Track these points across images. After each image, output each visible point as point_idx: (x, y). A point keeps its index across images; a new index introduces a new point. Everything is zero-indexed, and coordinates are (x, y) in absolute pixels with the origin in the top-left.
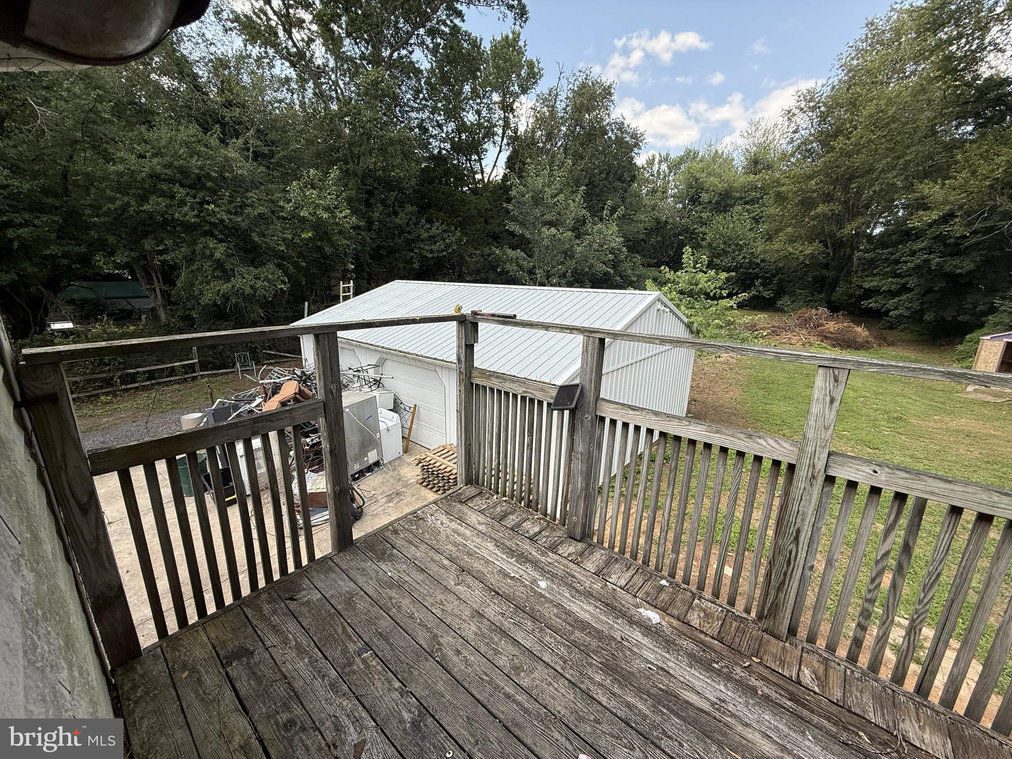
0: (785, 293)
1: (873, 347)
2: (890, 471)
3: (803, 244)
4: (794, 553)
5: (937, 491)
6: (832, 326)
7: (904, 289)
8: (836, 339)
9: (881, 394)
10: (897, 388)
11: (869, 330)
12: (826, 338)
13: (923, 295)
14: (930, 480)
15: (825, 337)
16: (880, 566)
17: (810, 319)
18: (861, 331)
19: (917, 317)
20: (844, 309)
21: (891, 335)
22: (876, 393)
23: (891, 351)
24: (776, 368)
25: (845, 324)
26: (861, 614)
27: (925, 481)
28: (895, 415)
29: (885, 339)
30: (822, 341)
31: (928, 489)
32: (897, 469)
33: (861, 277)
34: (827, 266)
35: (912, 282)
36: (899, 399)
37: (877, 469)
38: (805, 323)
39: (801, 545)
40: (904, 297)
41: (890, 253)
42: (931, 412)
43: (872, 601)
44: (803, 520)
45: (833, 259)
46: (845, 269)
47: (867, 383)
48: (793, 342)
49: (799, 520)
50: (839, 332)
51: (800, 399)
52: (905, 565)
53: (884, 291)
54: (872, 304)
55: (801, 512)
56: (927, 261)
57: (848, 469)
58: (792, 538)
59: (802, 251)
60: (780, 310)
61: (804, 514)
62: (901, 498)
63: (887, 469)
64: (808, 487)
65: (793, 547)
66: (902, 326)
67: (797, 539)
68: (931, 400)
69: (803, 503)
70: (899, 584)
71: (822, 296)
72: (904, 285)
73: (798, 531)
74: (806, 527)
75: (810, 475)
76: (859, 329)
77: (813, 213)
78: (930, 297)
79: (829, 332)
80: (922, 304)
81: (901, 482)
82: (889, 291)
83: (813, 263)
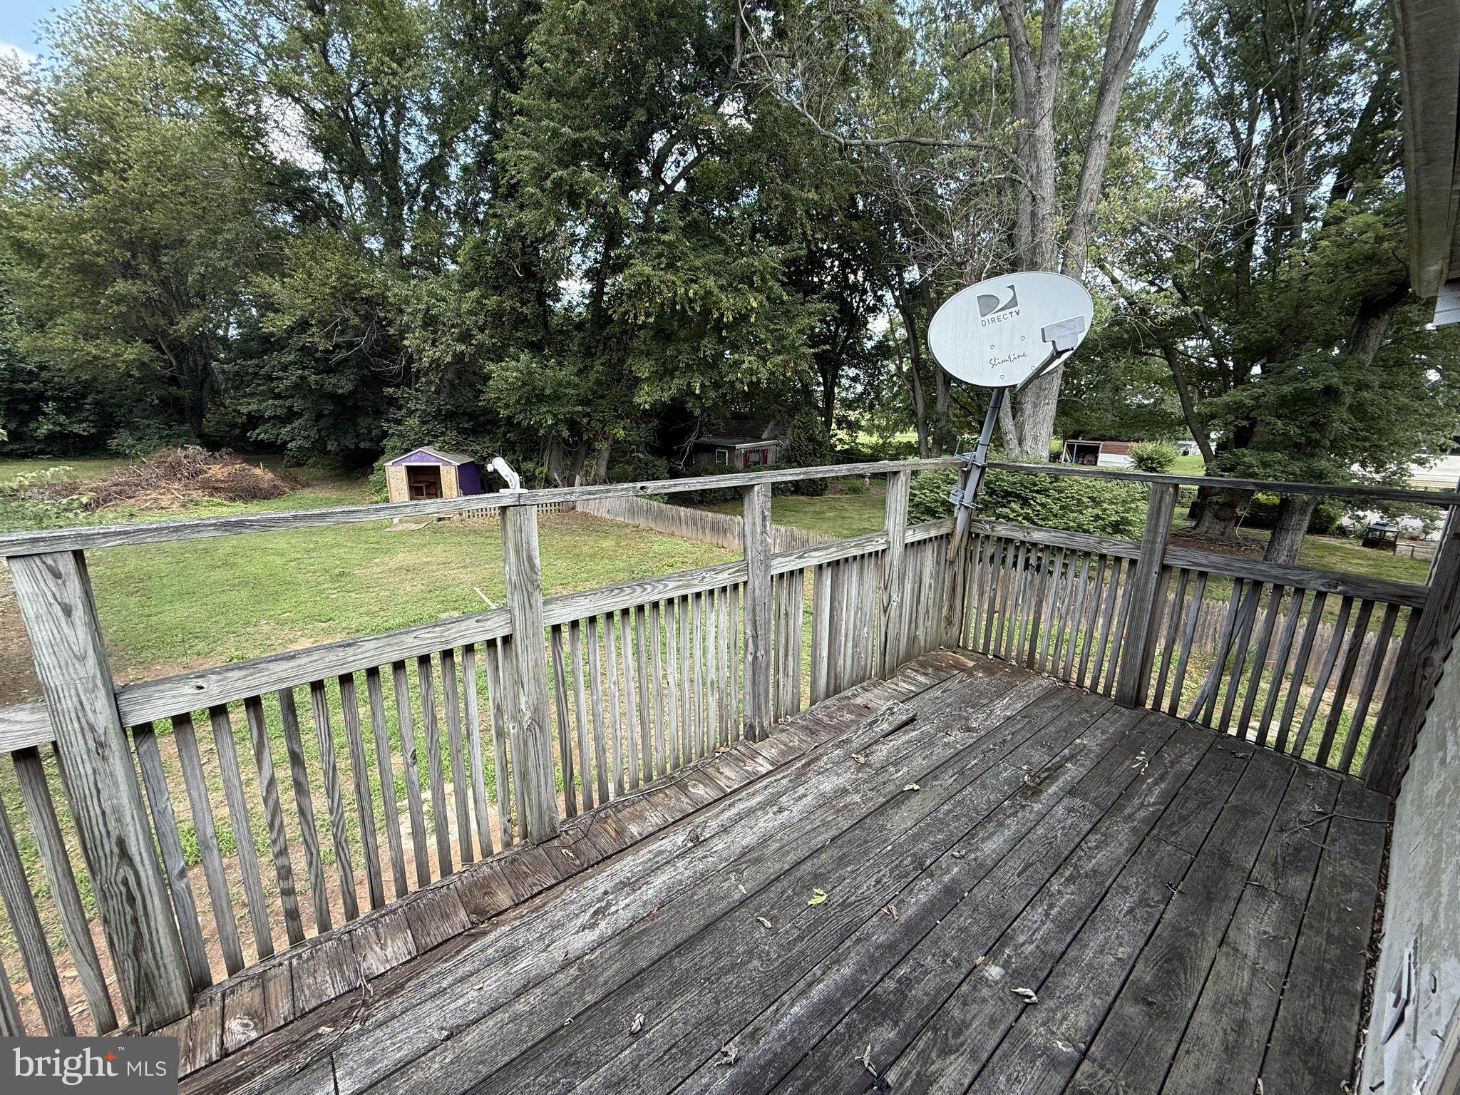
0: (117, 426)
1: (285, 493)
2: (220, 677)
3: (113, 342)
4: (132, 879)
5: (285, 675)
6: (218, 471)
7: (291, 415)
8: (230, 489)
9: (314, 550)
10: (329, 538)
11: (273, 471)
12: (217, 489)
13: (316, 421)
14: (271, 666)
15: (213, 489)
16: (271, 802)
17: (179, 464)
18: (262, 474)
19: (318, 446)
20: (229, 445)
21: (302, 474)
22: (308, 551)
23: (308, 494)
24: (148, 551)
25: (237, 466)
26: (280, 877)
27: (268, 669)
28: (337, 571)
29: (295, 480)
30: (212, 495)
31: (275, 677)
32: (227, 670)
33: (234, 398)
34: (173, 381)
35: (297, 404)
36: (334, 550)
37: (200, 682)
38: (173, 471)
39: (137, 859)
40: (296, 424)
41: (257, 366)
42: (371, 556)
43: (283, 852)
44: (119, 820)
45: (180, 369)
46: (206, 386)
47: (293, 541)
48: (163, 504)
49: (112, 824)
50: (232, 478)
51: (207, 590)
52: (302, 779)
53: (270, 418)
54: (261, 434)
55: (108, 811)
56: (302, 378)
57: (160, 702)
58: (116, 859)
59: (116, 355)
60: (116, 455)
61: (117, 810)
62: (253, 703)
63: (214, 677)
64: (99, 764)
65: (125, 871)
66: (311, 461)
67: (125, 855)
68: (366, 542)
69: (104, 795)
70: (306, 806)
71: (186, 427)
72: (290, 408)
73: (121, 843)
74: (131, 828)
75: (92, 745)
76: (258, 472)
77: (109, 291)
78: (322, 423)
79: (217, 481)
80: (319, 431)
81: (240, 684)
82: (275, 417)
83: (148, 377)
